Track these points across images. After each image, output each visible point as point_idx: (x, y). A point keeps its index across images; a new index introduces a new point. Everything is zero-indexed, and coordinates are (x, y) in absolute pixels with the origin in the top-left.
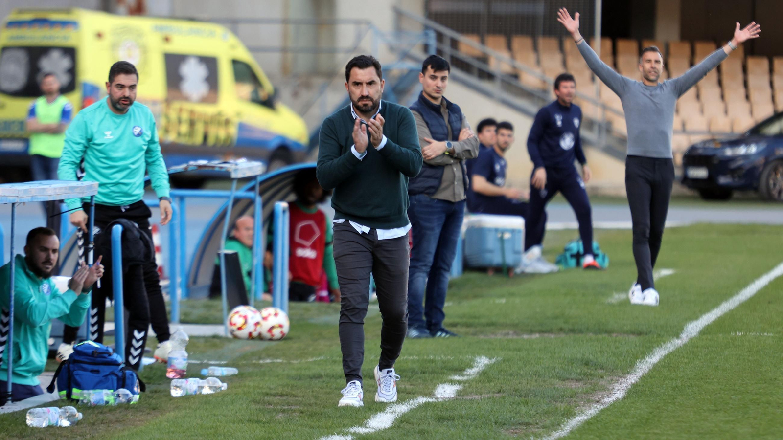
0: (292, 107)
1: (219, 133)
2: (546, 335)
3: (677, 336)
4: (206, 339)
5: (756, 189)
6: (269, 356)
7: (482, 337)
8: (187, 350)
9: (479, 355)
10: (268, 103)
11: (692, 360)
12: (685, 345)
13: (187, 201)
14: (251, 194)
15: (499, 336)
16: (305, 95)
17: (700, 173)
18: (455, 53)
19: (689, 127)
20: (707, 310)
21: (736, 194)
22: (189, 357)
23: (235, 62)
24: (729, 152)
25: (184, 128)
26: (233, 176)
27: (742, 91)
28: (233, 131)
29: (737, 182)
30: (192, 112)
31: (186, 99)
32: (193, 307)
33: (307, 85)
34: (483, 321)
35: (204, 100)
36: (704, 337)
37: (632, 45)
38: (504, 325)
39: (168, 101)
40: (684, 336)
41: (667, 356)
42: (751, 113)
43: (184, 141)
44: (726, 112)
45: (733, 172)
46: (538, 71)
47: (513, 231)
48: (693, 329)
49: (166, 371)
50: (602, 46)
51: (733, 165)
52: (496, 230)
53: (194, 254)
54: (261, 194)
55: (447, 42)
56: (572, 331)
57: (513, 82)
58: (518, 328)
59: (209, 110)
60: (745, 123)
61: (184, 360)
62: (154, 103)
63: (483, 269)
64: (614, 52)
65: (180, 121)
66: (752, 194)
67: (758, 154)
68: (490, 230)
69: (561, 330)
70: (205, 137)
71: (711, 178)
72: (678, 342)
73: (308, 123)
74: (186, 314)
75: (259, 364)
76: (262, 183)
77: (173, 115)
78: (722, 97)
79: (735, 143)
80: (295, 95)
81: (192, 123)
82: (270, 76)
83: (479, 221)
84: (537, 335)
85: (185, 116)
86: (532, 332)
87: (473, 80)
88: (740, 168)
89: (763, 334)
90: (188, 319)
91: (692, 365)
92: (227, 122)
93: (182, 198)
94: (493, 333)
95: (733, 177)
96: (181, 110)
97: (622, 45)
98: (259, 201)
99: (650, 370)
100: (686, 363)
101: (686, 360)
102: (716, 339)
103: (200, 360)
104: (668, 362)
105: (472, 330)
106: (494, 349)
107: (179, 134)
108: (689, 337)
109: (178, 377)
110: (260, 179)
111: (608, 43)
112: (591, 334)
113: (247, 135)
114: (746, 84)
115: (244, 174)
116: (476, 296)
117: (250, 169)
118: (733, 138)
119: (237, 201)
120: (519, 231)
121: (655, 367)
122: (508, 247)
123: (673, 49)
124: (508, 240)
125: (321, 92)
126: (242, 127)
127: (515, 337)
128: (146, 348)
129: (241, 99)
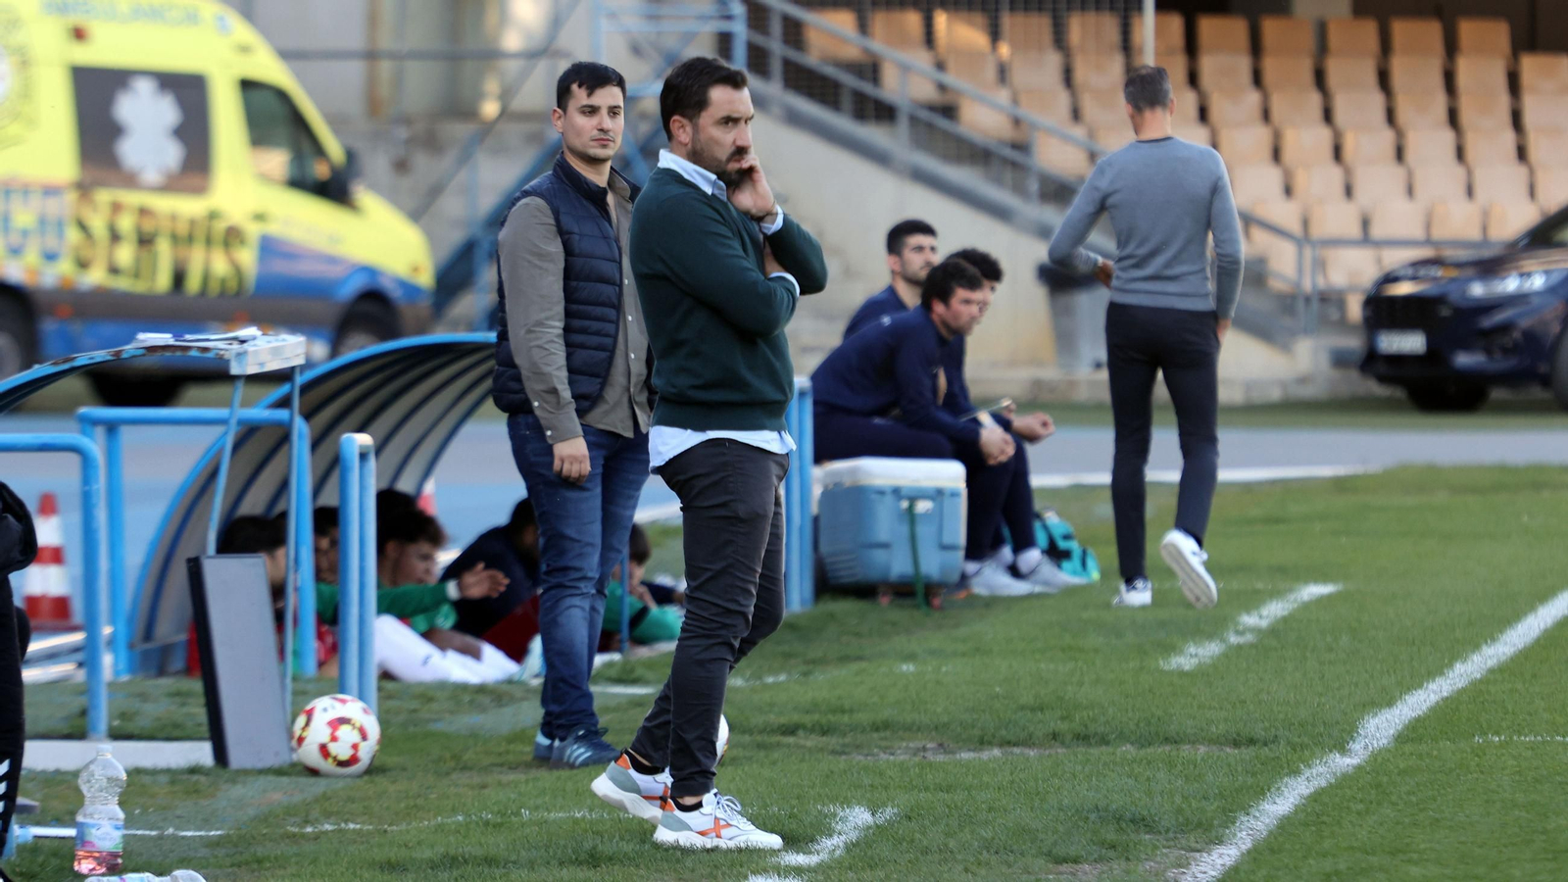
0: (393, 197)
1: (212, 265)
2: (1017, 750)
3: (1342, 748)
4: (173, 775)
5: (1546, 381)
6: (328, 815)
7: (858, 758)
8: (121, 804)
9: (847, 802)
10: (334, 190)
11: (1374, 805)
12: (1359, 768)
13: (126, 434)
14: (282, 414)
15: (900, 756)
16: (425, 165)
17: (1411, 342)
18: (793, 55)
19: (1377, 231)
20: (1415, 682)
21: (1497, 394)
22: (129, 822)
23: (247, 86)
24: (1477, 290)
25: (125, 254)
26: (235, 369)
27: (1509, 137)
28: (247, 258)
29: (1502, 364)
30: (144, 212)
31: (130, 181)
32: (143, 697)
33: (431, 143)
34: (863, 718)
35: (173, 184)
36: (1408, 748)
37: (1235, 28)
38: (911, 729)
39: (84, 188)
40: (1357, 746)
41: (1316, 797)
42: (1532, 192)
43: (123, 284)
44: (1470, 192)
45: (1487, 339)
46: (1003, 96)
47: (938, 495)
48: (1380, 728)
49: (73, 858)
50: (1159, 32)
51: (1488, 322)
52: (897, 492)
53: (145, 566)
54: (308, 416)
55: (776, 27)
56: (1083, 738)
57: (942, 122)
58: (950, 734)
59: (188, 207)
60: (1517, 217)
61: (117, 828)
62: (50, 191)
63: (865, 591)
64: (1191, 47)
65: (115, 237)
66: (1537, 392)
67: (1551, 290)
68: (881, 492)
69: (1055, 736)
70: (179, 278)
71: (1435, 355)
72: (1342, 763)
73: (431, 237)
74: (123, 716)
75: (303, 836)
76: (306, 388)
77: (98, 224)
78: (1460, 154)
79: (1490, 267)
80: (401, 166)
81: (145, 241)
82: (336, 122)
83: (854, 471)
84: (996, 752)
85: (126, 223)
86: (983, 743)
87: (843, 122)
88: (1505, 328)
89: (1552, 737)
90: (131, 727)
91: (1375, 818)
92: (233, 237)
93: (111, 427)
94: (884, 749)
95: (1488, 352)
96: (116, 208)
97: (1209, 27)
98: (301, 431)
99: (1271, 833)
100: (1359, 813)
101: (1360, 807)
102: (1435, 753)
103: (158, 828)
104: (1316, 811)
105: (833, 741)
106: (886, 788)
107: (114, 270)
108: (1370, 748)
109: (104, 870)
110: (300, 380)
111: (1175, 23)
112: (1128, 746)
113: (281, 267)
114: (1517, 120)
115: (262, 364)
116: (844, 659)
117: (276, 352)
118: (1487, 253)
119: (249, 432)
120: (954, 494)
121: (1285, 825)
122: (924, 532)
123: (1334, 39)
124: (926, 515)
125: (465, 157)
126: (269, 247)
127: (941, 758)
128: (21, 800)
129: (265, 178)
